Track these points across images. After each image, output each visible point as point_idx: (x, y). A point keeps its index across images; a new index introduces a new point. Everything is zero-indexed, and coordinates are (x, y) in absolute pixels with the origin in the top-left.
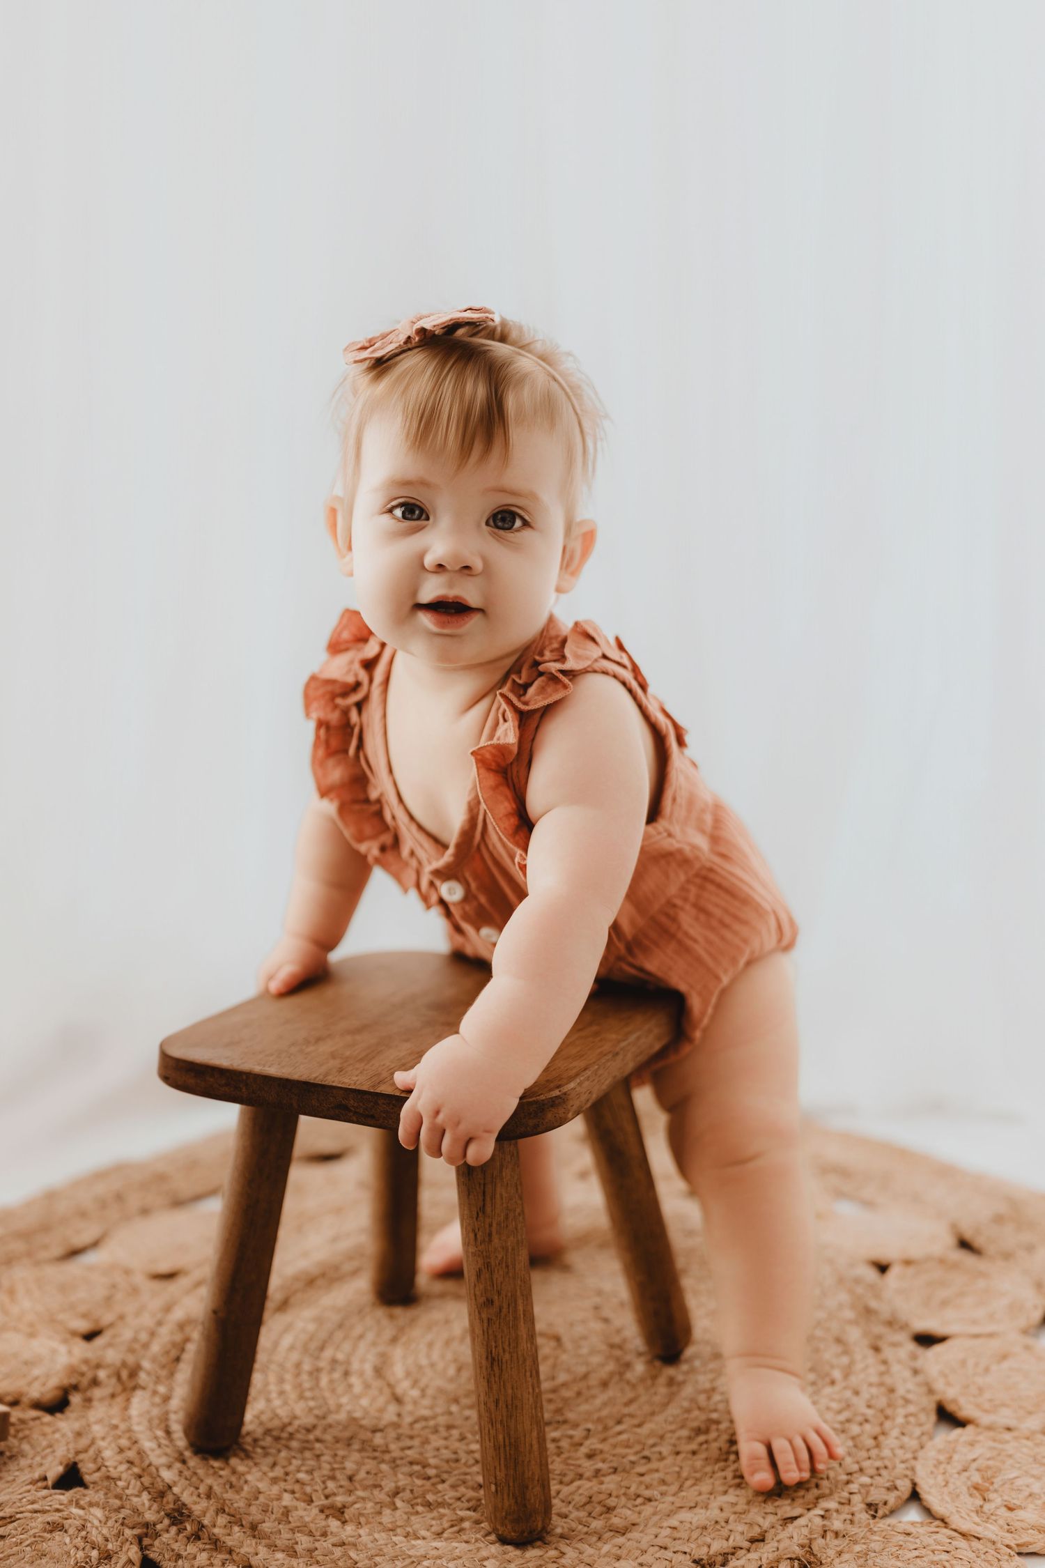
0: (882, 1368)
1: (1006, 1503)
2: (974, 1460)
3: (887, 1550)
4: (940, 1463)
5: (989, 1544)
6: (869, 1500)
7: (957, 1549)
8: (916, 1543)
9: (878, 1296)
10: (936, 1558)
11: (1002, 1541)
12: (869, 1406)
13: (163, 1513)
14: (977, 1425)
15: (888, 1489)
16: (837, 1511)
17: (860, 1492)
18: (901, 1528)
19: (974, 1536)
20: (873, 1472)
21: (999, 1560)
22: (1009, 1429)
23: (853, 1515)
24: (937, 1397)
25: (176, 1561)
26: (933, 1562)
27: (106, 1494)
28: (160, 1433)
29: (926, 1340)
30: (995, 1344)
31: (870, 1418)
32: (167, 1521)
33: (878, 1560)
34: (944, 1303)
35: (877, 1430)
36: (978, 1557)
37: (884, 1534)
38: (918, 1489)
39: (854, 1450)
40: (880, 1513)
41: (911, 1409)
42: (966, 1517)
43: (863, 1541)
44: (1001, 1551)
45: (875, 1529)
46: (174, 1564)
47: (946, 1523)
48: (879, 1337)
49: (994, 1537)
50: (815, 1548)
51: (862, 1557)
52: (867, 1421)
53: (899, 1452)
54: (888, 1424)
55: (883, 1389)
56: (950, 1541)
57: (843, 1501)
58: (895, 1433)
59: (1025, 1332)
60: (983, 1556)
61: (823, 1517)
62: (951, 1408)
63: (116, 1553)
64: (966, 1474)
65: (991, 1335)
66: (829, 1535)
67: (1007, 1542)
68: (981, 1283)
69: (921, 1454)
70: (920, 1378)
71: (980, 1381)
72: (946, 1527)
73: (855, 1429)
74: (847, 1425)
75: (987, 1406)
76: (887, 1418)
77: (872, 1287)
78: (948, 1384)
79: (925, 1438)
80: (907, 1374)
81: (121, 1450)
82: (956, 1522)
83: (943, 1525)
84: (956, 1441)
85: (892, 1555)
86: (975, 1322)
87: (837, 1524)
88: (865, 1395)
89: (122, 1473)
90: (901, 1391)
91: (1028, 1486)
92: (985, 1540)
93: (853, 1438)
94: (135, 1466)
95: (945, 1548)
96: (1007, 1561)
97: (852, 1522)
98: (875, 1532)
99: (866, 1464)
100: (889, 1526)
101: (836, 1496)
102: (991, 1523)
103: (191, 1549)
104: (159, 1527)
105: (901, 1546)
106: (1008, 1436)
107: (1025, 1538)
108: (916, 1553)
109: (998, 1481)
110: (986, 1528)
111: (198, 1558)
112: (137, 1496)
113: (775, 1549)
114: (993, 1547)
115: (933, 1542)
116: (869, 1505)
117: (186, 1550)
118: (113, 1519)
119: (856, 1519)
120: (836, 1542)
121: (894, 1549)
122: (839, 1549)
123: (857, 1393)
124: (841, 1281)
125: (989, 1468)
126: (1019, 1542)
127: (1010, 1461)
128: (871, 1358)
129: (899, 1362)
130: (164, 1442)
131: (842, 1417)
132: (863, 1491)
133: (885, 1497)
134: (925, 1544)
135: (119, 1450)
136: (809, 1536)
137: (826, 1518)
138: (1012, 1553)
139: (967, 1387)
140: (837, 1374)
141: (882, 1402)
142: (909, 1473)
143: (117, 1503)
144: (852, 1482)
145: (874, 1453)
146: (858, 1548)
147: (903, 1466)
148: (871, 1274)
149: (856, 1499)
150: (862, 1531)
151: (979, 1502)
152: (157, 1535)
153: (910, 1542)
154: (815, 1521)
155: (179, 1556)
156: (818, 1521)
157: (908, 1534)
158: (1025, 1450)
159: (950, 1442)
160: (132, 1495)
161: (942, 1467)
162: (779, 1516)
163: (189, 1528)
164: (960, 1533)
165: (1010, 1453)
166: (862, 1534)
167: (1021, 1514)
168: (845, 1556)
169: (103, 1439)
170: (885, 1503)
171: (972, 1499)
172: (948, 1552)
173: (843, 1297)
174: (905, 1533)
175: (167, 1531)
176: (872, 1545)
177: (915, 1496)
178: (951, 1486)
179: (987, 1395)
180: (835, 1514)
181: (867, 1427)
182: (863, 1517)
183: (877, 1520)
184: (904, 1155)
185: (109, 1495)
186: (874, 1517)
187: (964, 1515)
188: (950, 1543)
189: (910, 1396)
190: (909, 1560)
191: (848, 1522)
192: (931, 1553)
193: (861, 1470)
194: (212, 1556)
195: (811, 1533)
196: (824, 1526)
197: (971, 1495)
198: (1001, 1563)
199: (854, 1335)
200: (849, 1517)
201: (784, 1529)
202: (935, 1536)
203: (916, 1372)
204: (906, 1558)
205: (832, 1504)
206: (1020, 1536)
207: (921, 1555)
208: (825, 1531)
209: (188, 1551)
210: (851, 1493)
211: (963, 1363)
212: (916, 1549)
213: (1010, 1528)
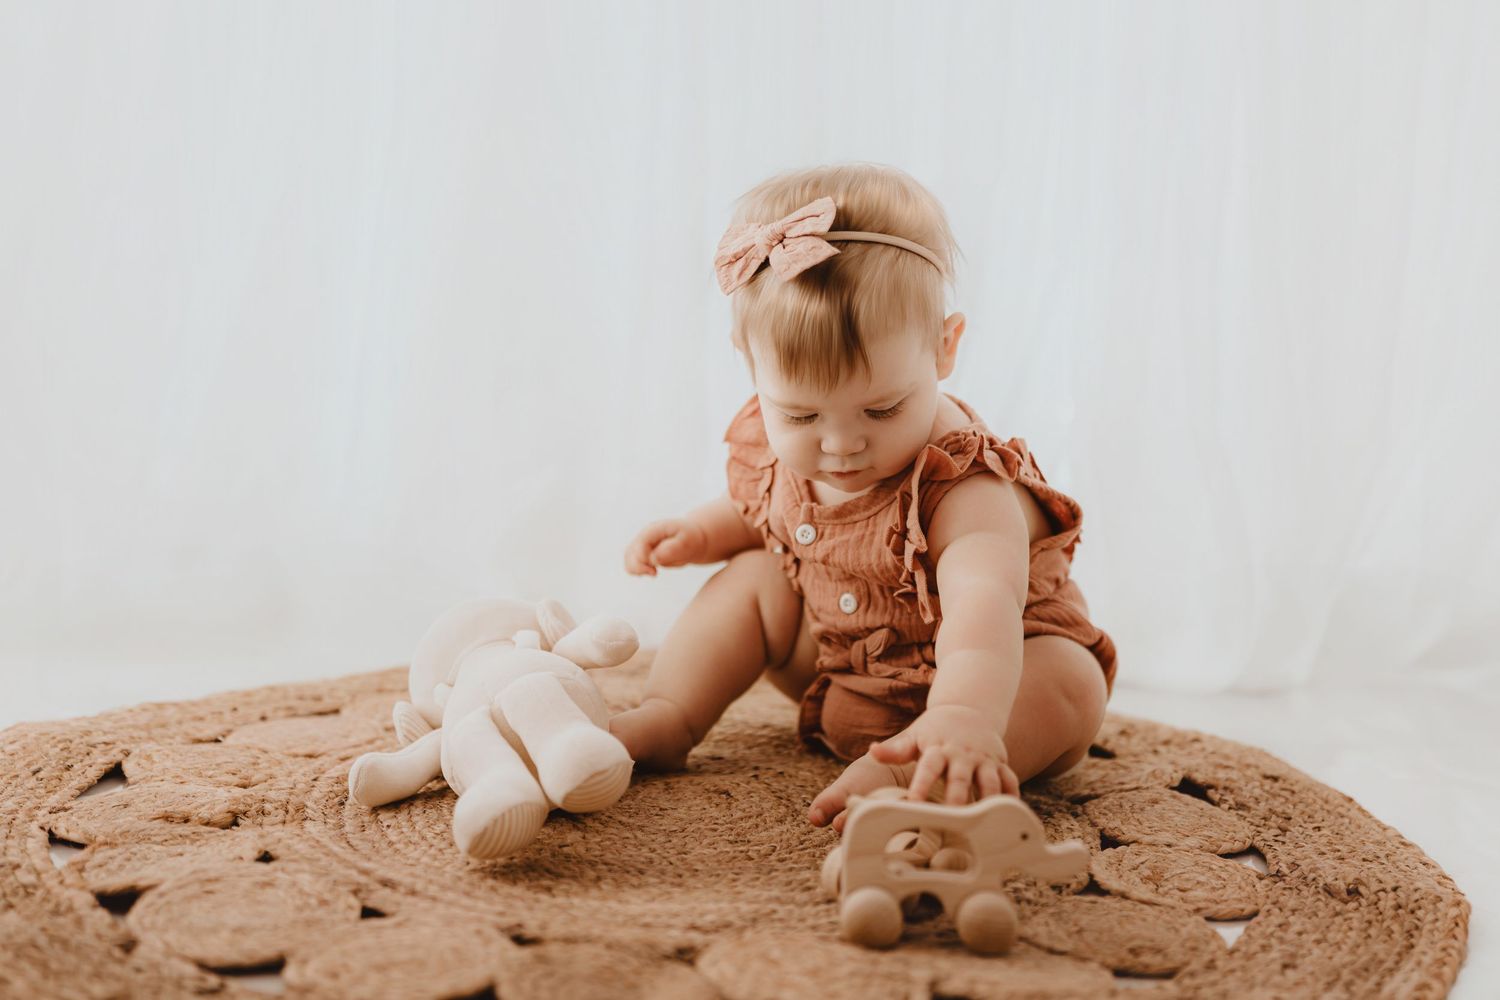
1: (1177, 888)
2: (1142, 863)
4: (1112, 864)
5: (1170, 909)
14: (1140, 844)
19: (1155, 904)
22: (1169, 846)
23: (1040, 892)
24: (1101, 830)
29: (1100, 753)
38: (1095, 882)
40: (1065, 892)
43: (1055, 907)
45: (1063, 901)
49: (1171, 905)
56: (1132, 906)
62: (1113, 834)
64: (1137, 871)
72: (1126, 900)
75: (1148, 832)
82: (1135, 896)
84: (1121, 854)
91: (1195, 879)
92: (1165, 906)
98: (1063, 903)
100: (1076, 900)
102: (1167, 898)
106: (1168, 850)
109: (1166, 875)
110: (1163, 900)
119: (1044, 894)
125: (1156, 868)
127: (1174, 865)
133: (1067, 883)
146: (1051, 910)
150: (1052, 901)
151: (1153, 886)
158: (1187, 858)
159: (1115, 855)
161: (1115, 866)
164: (1142, 902)
165: (1173, 859)
166: (1053, 903)
167: (1193, 894)
168: (1041, 915)
171: (1146, 885)
178: (1125, 878)
197: (1144, 883)
213: (1184, 900)
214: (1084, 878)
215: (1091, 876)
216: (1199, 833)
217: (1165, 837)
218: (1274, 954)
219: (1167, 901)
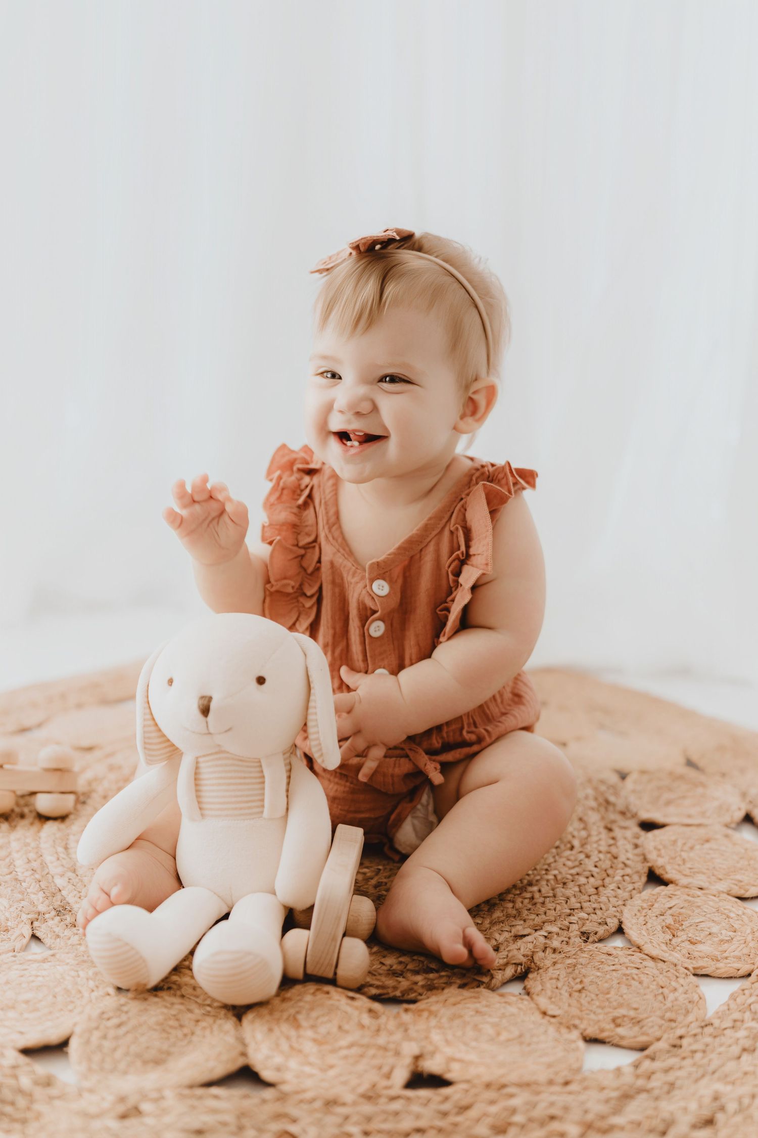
0: (612, 842)
1: (689, 939)
2: (670, 908)
3: (592, 964)
4: (643, 909)
5: (672, 966)
6: (584, 929)
7: (645, 967)
8: (614, 961)
9: (616, 794)
10: (628, 972)
11: (682, 965)
12: (596, 866)
13: (52, 907)
14: (677, 885)
15: (600, 924)
16: (558, 934)
17: (577, 923)
18: (605, 950)
19: (661, 960)
20: (591, 910)
21: (677, 977)
22: (701, 889)
23: (569, 938)
24: (649, 864)
25: (55, 939)
26: (625, 975)
27: (12, 890)
28: (60, 849)
29: (648, 826)
30: (701, 832)
31: (595, 874)
32: (53, 913)
33: (583, 970)
34: (668, 803)
35: (600, 883)
36: (661, 974)
37: (591, 953)
38: (623, 926)
39: (579, 894)
40: (591, 939)
41: (628, 871)
42: (657, 946)
43: (574, 957)
44: (681, 971)
45: (585, 949)
46: (54, 941)
47: (641, 950)
48: (613, 822)
49: (676, 961)
50: (536, 958)
51: (571, 967)
52: (593, 876)
53: (613, 900)
54: (607, 880)
55: (609, 856)
56: (641, 961)
57: (563, 927)
58: (613, 886)
59: (727, 826)
60: (665, 974)
61: (546, 937)
62: (658, 872)
63: (13, 928)
64: (662, 917)
65: (699, 825)
66: (548, 950)
67: (686, 965)
68: (700, 790)
69: (629, 902)
70: (638, 851)
71: (684, 855)
72: (640, 952)
73: (582, 880)
74: (577, 877)
75: (687, 872)
76: (608, 875)
77: (614, 787)
78: (659, 856)
79: (634, 892)
80: (629, 847)
81: (29, 861)
82: (648, 948)
83: (638, 950)
84: (659, 894)
85: (594, 967)
86: (689, 816)
87: (556, 943)
88: (594, 858)
89: (27, 877)
90: (622, 858)
91: (709, 928)
92: (669, 963)
93: (579, 886)
94: (38, 873)
95: (637, 966)
96: (684, 978)
97: (567, 943)
98: (585, 951)
99: (585, 905)
100: (596, 948)
101: (559, 923)
102: (676, 952)
103: (68, 932)
104: (47, 916)
105: (603, 962)
106: (699, 893)
107: (700, 963)
108: (613, 968)
109: (686, 924)
110: (670, 955)
111: (72, 939)
112: (35, 894)
113: (504, 957)
114: (675, 968)
115: (628, 961)
116: (583, 933)
117: (63, 933)
118: (15, 907)
119: (571, 941)
120: (554, 956)
121: (597, 964)
122: (554, 960)
123: (588, 856)
124: (590, 781)
125: (680, 914)
126: (695, 966)
127: (697, 911)
128: (604, 834)
129: (625, 838)
130: (62, 855)
131: (574, 871)
132: (580, 922)
133: (597, 929)
134: (621, 962)
135: (27, 861)
136: (533, 950)
137: (548, 939)
138: (689, 973)
139: (674, 858)
140: (576, 843)
141: (607, 864)
142: (618, 914)
143: (20, 896)
144: (574, 915)
145: (593, 898)
146: (569, 961)
147: (614, 909)
148: (614, 779)
149: (574, 927)
150: (574, 950)
151: (669, 936)
152: (45, 921)
153: (611, 960)
154: (540, 939)
155: (58, 936)
156: (542, 940)
157: (610, 955)
158: (711, 903)
159: (654, 895)
160: (31, 893)
161: (645, 911)
162: (512, 934)
163: (68, 919)
164: (651, 957)
165: (699, 904)
166: (574, 952)
167: (700, 947)
168: (558, 966)
169: (18, 852)
170: (596, 933)
171: (663, 934)
172: (638, 969)
173: (590, 791)
174: (608, 954)
175: (53, 919)
176: (581, 960)
177: (620, 931)
178: (649, 925)
179: (688, 865)
180: (556, 936)
181: (592, 880)
182: (578, 940)
183: (588, 943)
184: (657, 702)
185: (14, 891)
186: (585, 941)
187: (655, 944)
188: (641, 963)
189: (628, 862)
190: (607, 972)
191: (565, 943)
192: (625, 969)
193: (582, 908)
194: (81, 939)
195: (535, 947)
196: (546, 943)
197: (664, 932)
198: (678, 979)
199: (593, 818)
200: (567, 939)
201: (514, 943)
202: (630, 957)
203: (636, 846)
204: (605, 970)
205: (554, 929)
206: (697, 962)
207: (617, 969)
208: (546, 948)
209: (65, 934)
210: (570, 923)
211: (675, 842)
212: (613, 965)
213: (690, 956)
214: (613, 924)
215: (621, 923)
216: (731, 877)
217: (700, 880)
218: (742, 1033)
219: (675, 957)
